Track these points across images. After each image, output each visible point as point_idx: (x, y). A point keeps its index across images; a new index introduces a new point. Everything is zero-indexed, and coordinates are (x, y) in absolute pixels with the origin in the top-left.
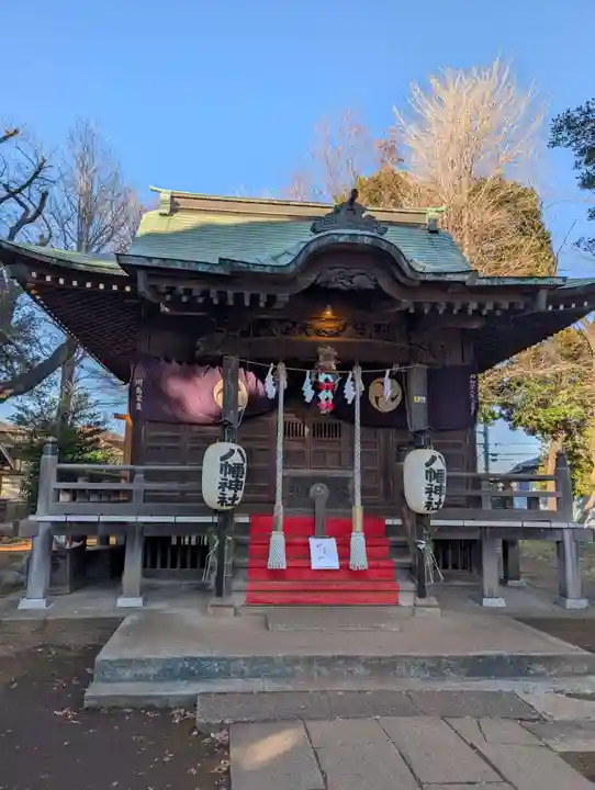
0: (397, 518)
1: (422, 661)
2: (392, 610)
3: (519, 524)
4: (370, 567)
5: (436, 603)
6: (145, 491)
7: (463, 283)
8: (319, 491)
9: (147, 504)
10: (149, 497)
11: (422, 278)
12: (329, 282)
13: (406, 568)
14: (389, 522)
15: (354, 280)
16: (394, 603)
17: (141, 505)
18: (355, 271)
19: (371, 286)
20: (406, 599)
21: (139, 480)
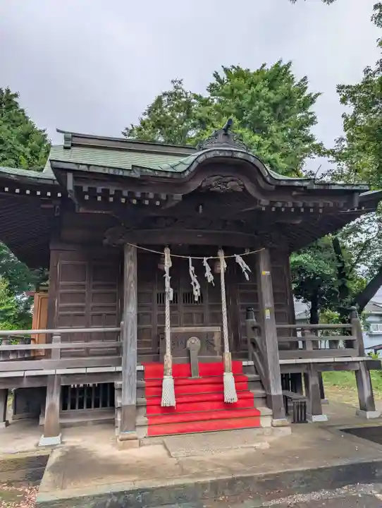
0: (250, 361)
2: (257, 431)
4: (239, 399)
5: (288, 423)
6: (61, 349)
7: (305, 187)
8: (194, 343)
9: (63, 359)
10: (64, 353)
11: (277, 183)
12: (211, 186)
13: (263, 398)
14: (245, 363)
15: (228, 185)
16: (257, 426)
17: (59, 360)
18: (229, 178)
19: (240, 189)
20: (266, 422)
21: (57, 341)
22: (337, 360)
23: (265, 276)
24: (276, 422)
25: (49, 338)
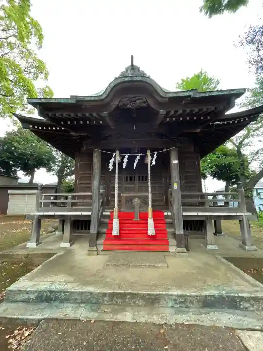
0: (169, 212)
1: (175, 298)
2: (166, 253)
3: (222, 214)
4: (156, 234)
5: (186, 251)
8: (137, 201)
10: (73, 204)
12: (125, 105)
13: (172, 234)
14: (165, 213)
15: (136, 103)
16: (167, 250)
17: (71, 207)
18: (137, 98)
19: (145, 105)
20: (172, 249)
21: (70, 199)
22: (225, 214)
23: (175, 164)
24: (179, 249)
25: (66, 198)
